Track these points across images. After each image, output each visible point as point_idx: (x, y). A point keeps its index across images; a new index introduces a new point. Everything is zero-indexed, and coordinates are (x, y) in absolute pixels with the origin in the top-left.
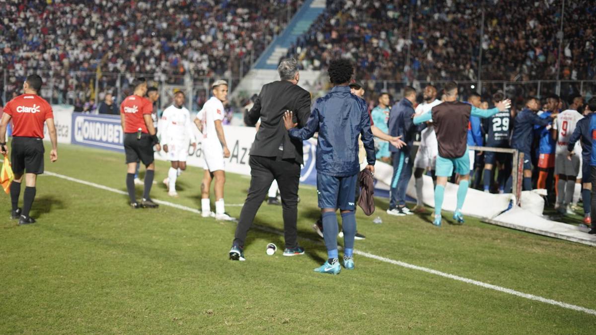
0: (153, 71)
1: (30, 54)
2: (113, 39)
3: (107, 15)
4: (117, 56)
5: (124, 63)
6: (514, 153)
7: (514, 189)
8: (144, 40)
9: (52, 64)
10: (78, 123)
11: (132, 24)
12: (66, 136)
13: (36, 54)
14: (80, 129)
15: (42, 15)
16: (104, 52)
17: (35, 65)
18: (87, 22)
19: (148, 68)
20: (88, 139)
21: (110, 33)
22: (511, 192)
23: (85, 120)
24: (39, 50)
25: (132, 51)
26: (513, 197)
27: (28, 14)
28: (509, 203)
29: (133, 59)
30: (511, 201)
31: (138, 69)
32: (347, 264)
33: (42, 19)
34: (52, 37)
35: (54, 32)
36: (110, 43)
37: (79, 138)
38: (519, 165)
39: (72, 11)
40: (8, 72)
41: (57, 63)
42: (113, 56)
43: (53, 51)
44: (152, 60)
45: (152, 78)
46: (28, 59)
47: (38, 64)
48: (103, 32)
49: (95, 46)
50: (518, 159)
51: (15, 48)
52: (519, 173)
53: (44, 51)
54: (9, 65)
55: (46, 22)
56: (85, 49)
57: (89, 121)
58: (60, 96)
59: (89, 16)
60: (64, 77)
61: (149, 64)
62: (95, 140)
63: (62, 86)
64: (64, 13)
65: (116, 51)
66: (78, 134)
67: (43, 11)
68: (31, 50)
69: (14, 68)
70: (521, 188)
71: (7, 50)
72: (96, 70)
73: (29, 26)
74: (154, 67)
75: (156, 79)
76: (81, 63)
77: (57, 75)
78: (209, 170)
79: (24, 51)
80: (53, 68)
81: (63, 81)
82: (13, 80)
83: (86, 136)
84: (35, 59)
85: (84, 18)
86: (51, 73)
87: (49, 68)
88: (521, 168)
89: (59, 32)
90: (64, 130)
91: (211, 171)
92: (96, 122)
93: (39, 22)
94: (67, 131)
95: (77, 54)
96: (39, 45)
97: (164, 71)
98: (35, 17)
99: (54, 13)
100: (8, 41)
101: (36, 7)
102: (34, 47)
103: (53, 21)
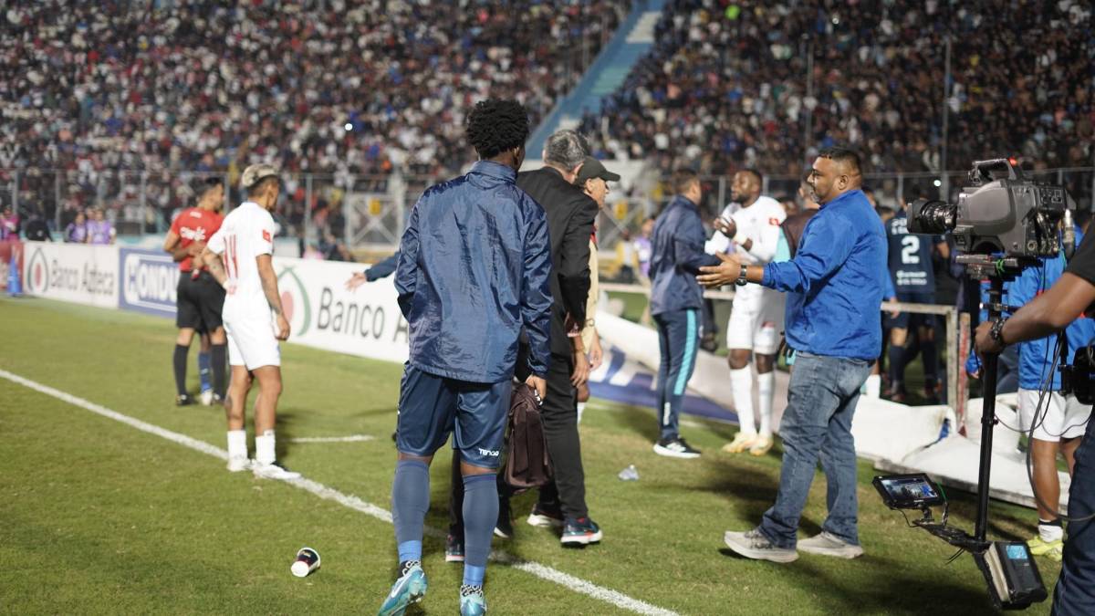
0: (332, 169)
1: (106, 142)
2: (257, 111)
3: (248, 66)
4: (267, 141)
5: (277, 156)
6: (949, 313)
7: (952, 395)
8: (316, 110)
9: (147, 159)
10: (130, 268)
11: (293, 82)
12: (111, 293)
13: (117, 142)
14: (133, 279)
15: (129, 69)
16: (244, 135)
17: (115, 160)
18: (212, 78)
19: (324, 161)
20: (147, 299)
21: (253, 100)
22: (945, 401)
23: (142, 262)
24: (122, 134)
25: (293, 131)
26: (948, 411)
27: (104, 68)
28: (940, 428)
29: (295, 146)
30: (946, 422)
31: (304, 164)
32: (466, 604)
33: (129, 77)
34: (148, 108)
35: (152, 100)
36: (254, 118)
37: (132, 298)
38: (961, 342)
39: (184, 59)
40: (65, 176)
41: (156, 157)
42: (259, 142)
43: (150, 134)
44: (331, 148)
45: (331, 182)
46: (102, 151)
47: (121, 160)
48: (241, 98)
49: (227, 125)
50: (959, 328)
51: (80, 131)
52: (961, 359)
53: (130, 136)
54: (69, 162)
55: (137, 82)
56: (207, 131)
57: (149, 263)
58: (160, 219)
59: (216, 68)
60: (169, 184)
61: (325, 154)
62: (158, 301)
63: (164, 200)
64: (171, 65)
65: (265, 133)
66: (130, 289)
67: (133, 62)
68: (109, 134)
69: (76, 167)
70: (967, 392)
71: (65, 136)
72: (226, 168)
73: (105, 90)
74: (334, 159)
75: (339, 182)
76: (200, 156)
77: (155, 179)
78: (246, 366)
79: (96, 137)
80: (147, 167)
81: (167, 191)
82: (74, 189)
83: (144, 293)
84: (115, 151)
85: (207, 73)
86: (145, 175)
87: (142, 167)
88: (965, 348)
89: (160, 100)
90: (107, 281)
91: (251, 368)
92: (160, 264)
93: (125, 82)
94: (112, 284)
95: (194, 138)
96: (123, 125)
97: (353, 169)
98: (117, 73)
99: (152, 64)
100: (67, 119)
101: (119, 55)
102: (113, 127)
103: (150, 81)
